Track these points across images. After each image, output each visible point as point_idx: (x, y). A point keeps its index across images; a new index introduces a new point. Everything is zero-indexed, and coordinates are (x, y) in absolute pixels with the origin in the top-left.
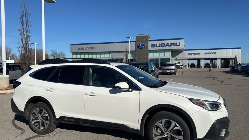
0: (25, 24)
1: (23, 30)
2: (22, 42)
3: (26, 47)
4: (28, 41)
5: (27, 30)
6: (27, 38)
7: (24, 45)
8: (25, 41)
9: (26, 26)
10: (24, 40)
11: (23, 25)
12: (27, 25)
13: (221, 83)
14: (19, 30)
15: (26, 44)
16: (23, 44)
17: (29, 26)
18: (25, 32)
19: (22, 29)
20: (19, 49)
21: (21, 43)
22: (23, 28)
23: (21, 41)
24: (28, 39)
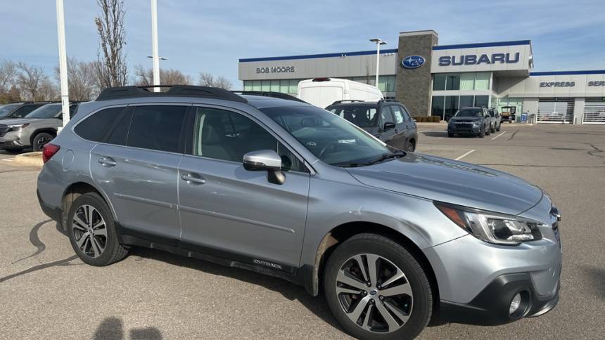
0: (110, 10)
1: (108, 23)
2: (106, 51)
3: (113, 63)
4: (117, 50)
5: (115, 24)
6: (116, 41)
7: (109, 59)
8: (112, 49)
9: (112, 13)
10: (108, 46)
11: (106, 12)
12: (114, 11)
14: (99, 23)
15: (114, 56)
16: (107, 56)
17: (119, 13)
18: (112, 29)
19: (105, 23)
21: (103, 54)
22: (107, 19)
23: (102, 48)
24: (118, 45)
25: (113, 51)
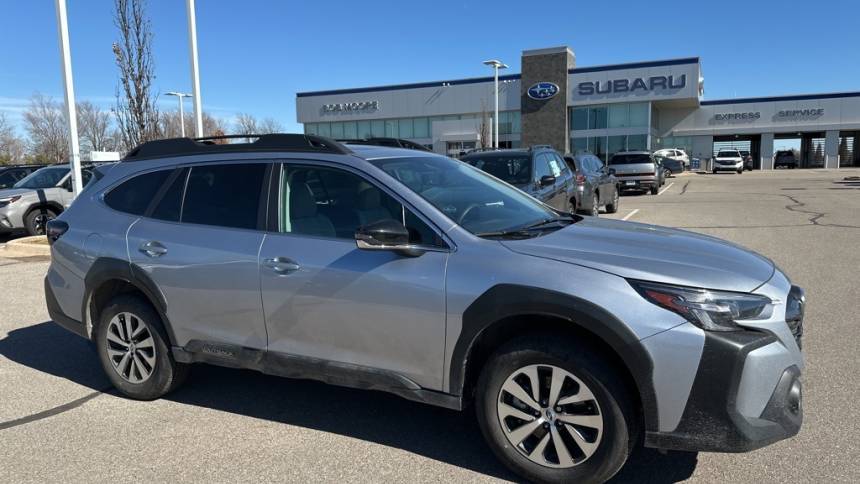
0: (132, 31)
1: (129, 50)
2: (128, 90)
3: (139, 107)
4: (144, 88)
5: (140, 51)
6: (140, 77)
7: (132, 101)
8: (137, 87)
9: (135, 35)
10: (131, 84)
11: (126, 31)
12: (138, 34)
13: (809, 222)
14: (116, 51)
15: (139, 98)
16: (130, 97)
17: (145, 36)
18: (135, 57)
19: (125, 48)
20: (120, 113)
21: (124, 94)
22: (127, 45)
23: (122, 86)
24: (145, 80)
25: (138, 90)
